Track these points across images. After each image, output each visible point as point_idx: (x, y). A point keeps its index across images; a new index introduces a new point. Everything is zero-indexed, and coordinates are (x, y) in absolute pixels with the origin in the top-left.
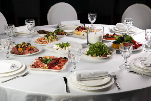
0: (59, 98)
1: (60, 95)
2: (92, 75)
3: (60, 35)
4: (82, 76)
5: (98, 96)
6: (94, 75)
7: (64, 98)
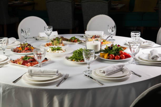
0: (5, 86)
1: (5, 83)
2: (41, 72)
3: (72, 42)
4: (33, 72)
5: (35, 89)
6: (43, 72)
7: (9, 86)
